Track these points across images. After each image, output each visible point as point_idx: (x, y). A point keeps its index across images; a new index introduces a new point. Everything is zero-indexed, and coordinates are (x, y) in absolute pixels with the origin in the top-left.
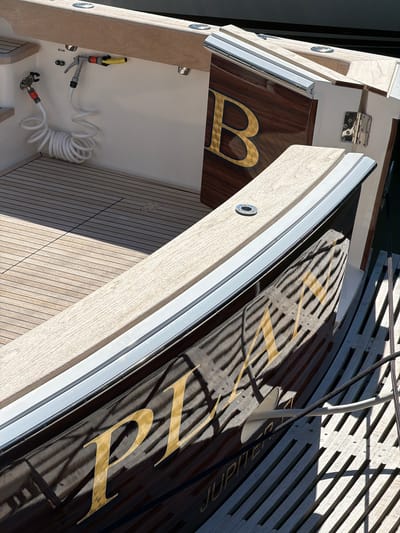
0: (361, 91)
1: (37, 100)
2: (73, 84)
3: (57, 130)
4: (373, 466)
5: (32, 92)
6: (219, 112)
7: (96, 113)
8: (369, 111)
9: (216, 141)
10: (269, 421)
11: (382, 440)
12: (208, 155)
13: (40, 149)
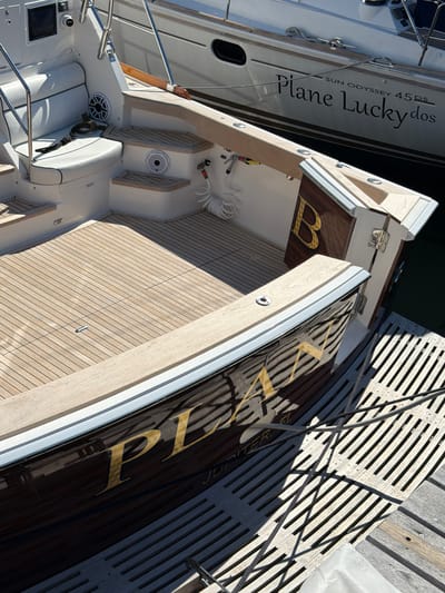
0: (385, 217)
1: (206, 177)
2: (228, 172)
3: (216, 196)
4: (329, 471)
5: (204, 171)
6: (301, 210)
7: (238, 191)
8: (389, 230)
9: (297, 227)
10: (266, 429)
11: (341, 453)
12: (291, 233)
13: (204, 206)
